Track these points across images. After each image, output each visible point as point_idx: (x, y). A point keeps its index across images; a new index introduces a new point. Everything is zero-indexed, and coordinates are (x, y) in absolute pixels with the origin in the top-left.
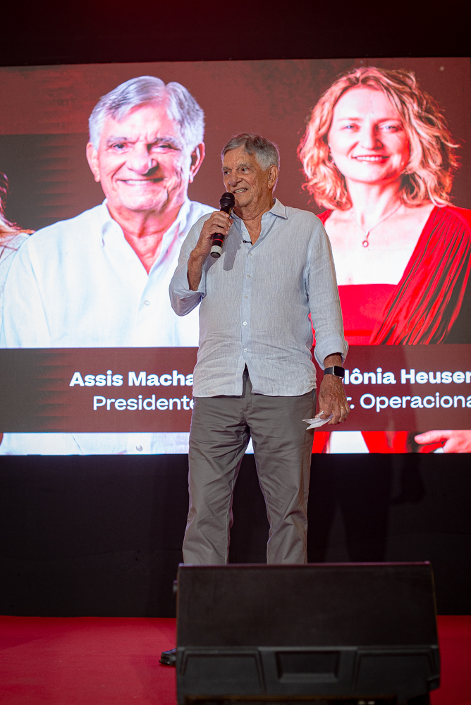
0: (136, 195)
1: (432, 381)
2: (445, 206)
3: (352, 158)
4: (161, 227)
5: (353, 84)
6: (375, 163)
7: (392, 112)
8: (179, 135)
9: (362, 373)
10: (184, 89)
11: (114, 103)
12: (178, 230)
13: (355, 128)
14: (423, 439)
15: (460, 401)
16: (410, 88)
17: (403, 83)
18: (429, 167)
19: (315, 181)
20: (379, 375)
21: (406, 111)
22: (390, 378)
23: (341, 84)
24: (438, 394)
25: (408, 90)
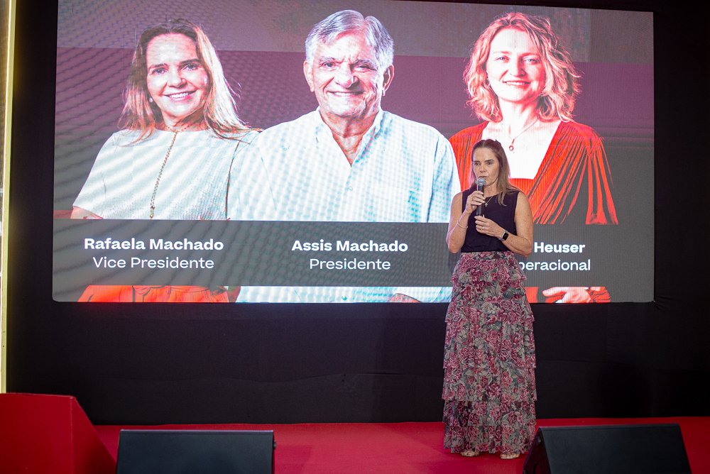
0: (342, 104)
1: (556, 251)
2: (569, 121)
3: (503, 82)
4: (361, 130)
5: (505, 25)
6: (520, 87)
7: (533, 48)
8: (375, 58)
10: (379, 23)
11: (325, 29)
12: (374, 133)
13: (506, 59)
14: (549, 292)
15: (574, 266)
16: (546, 30)
17: (541, 26)
18: (558, 92)
19: (476, 99)
21: (543, 48)
23: (496, 25)
24: (559, 261)
25: (545, 32)
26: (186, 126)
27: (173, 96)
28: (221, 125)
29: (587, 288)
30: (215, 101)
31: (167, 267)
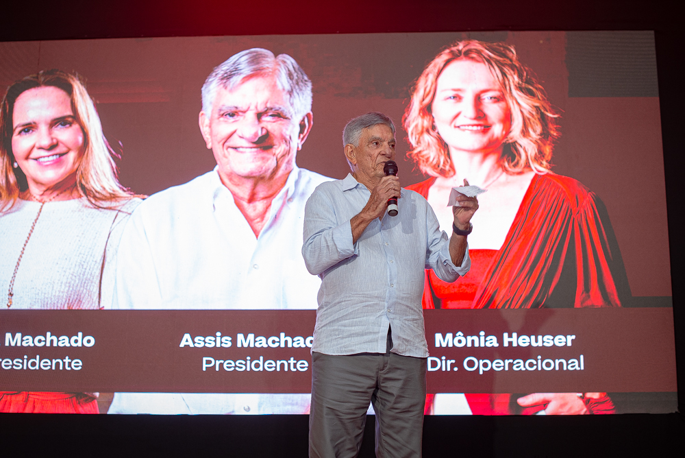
0: (246, 161)
1: (534, 344)
2: (545, 173)
3: (455, 127)
4: (270, 193)
5: (455, 56)
6: (477, 132)
7: (494, 83)
8: (289, 104)
9: (465, 336)
10: (293, 61)
11: (226, 73)
12: (287, 196)
13: (457, 98)
14: (526, 401)
15: (561, 364)
16: (511, 60)
17: (504, 56)
18: (529, 136)
19: (419, 149)
20: (482, 339)
21: (507, 82)
22: (492, 341)
23: (444, 57)
24: (539, 357)
25: (509, 62)
26: (54, 195)
27: (41, 160)
28: (96, 192)
29: (581, 394)
30: (91, 164)
31: (25, 368)
